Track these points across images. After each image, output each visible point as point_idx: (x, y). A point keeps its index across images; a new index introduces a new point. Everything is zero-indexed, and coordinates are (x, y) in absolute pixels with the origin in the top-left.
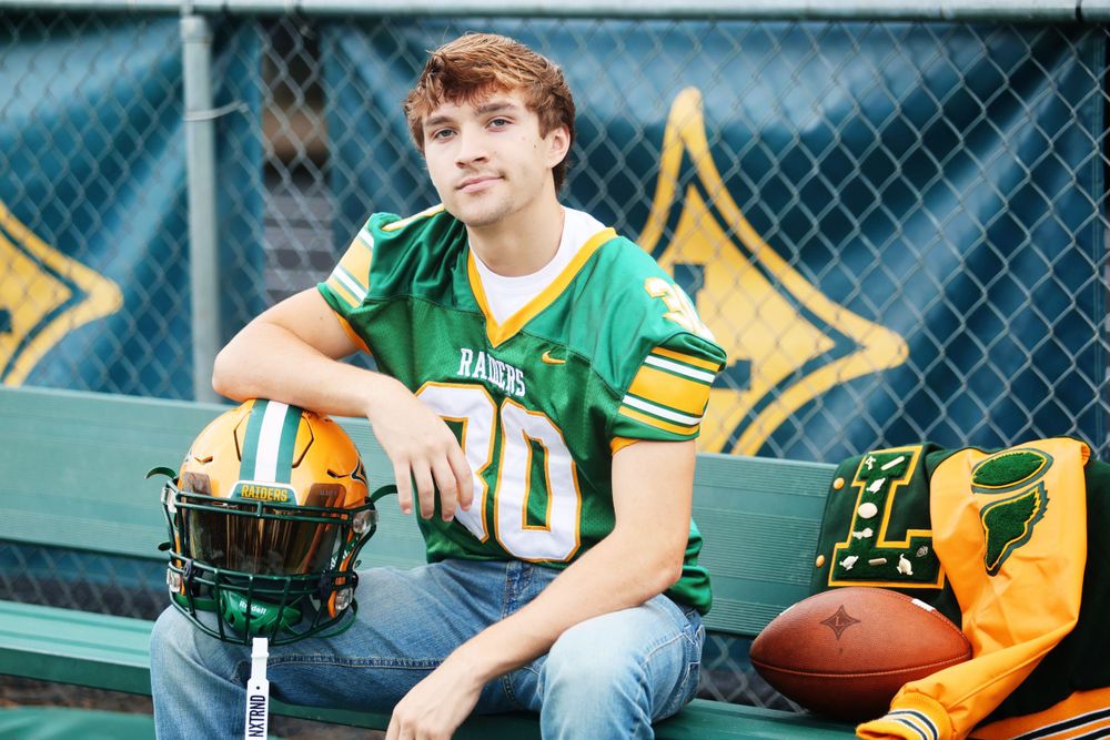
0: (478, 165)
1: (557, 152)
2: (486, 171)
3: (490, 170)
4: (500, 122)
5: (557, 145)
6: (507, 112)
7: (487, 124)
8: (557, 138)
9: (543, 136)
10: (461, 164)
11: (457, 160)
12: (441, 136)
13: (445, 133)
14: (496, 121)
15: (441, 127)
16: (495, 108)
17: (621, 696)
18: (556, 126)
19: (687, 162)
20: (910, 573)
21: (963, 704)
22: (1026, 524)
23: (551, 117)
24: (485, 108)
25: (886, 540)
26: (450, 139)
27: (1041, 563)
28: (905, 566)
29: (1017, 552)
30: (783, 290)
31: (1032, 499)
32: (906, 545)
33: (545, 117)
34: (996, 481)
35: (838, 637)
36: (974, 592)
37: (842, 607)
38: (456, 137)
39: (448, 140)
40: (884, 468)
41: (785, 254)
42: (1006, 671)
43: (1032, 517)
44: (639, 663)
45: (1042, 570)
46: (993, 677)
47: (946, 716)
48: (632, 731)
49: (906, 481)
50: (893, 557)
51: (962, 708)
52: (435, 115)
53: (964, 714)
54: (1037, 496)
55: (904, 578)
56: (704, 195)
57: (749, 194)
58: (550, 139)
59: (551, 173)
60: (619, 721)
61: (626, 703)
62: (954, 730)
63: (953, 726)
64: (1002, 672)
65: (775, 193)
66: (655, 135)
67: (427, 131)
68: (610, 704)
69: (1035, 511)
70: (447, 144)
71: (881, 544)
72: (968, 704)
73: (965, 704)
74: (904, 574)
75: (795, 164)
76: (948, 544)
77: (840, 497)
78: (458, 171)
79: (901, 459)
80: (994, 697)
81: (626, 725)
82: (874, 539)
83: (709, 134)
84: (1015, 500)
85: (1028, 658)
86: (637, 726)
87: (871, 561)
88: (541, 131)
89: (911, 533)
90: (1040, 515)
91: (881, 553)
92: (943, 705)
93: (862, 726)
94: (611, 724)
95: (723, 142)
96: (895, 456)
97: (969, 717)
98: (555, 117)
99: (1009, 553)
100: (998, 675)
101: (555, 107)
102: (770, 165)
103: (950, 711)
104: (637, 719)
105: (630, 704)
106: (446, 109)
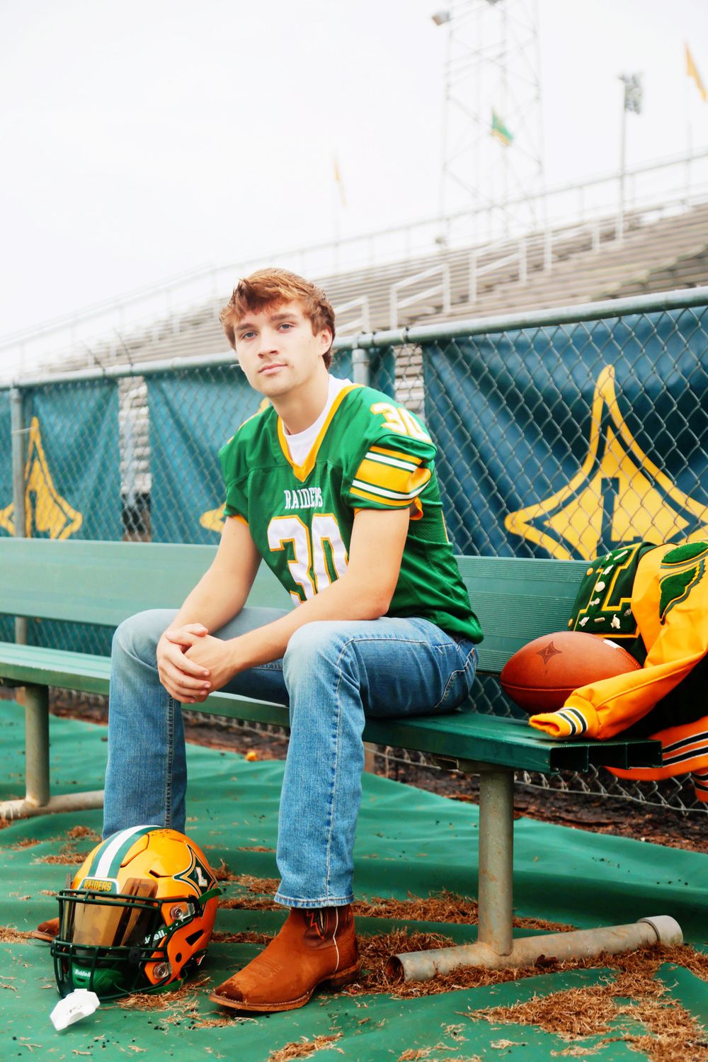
0: (272, 356)
1: (325, 345)
2: (276, 360)
3: (279, 360)
4: (286, 326)
5: (324, 341)
6: (291, 319)
7: (278, 328)
8: (324, 336)
9: (315, 335)
10: (261, 356)
11: (258, 352)
12: (246, 337)
13: (250, 335)
14: (283, 325)
15: (247, 331)
16: (283, 317)
17: (323, 659)
18: (323, 328)
19: (605, 409)
20: (618, 627)
21: (605, 705)
22: (686, 587)
23: (319, 322)
24: (276, 317)
25: (608, 605)
26: (253, 339)
27: (691, 613)
28: (616, 622)
29: (678, 606)
30: (657, 486)
31: (694, 571)
32: (618, 608)
33: (316, 322)
34: (674, 560)
35: (545, 663)
36: (655, 636)
37: (552, 643)
38: (257, 337)
39: (251, 340)
40: (615, 559)
41: (657, 463)
42: (644, 682)
43: (691, 583)
44: (344, 642)
45: (691, 619)
46: (632, 687)
47: (594, 712)
48: (335, 685)
49: (625, 567)
50: (609, 617)
51: (605, 708)
52: (244, 322)
53: (605, 712)
54: (698, 569)
55: (615, 631)
56: (615, 430)
57: (639, 427)
58: (319, 336)
59: (322, 359)
60: (322, 675)
61: (327, 664)
62: (600, 724)
63: (599, 721)
64: (640, 684)
65: (652, 425)
66: (588, 396)
67: (237, 334)
68: (315, 664)
69: (694, 579)
70: (251, 342)
71: (605, 608)
72: (610, 705)
73: (607, 704)
74: (615, 627)
75: (664, 405)
76: (639, 605)
77: (588, 580)
78: (259, 360)
79: (626, 552)
80: (633, 702)
81: (329, 680)
82: (600, 605)
83: (617, 391)
84: (682, 572)
85: (661, 675)
86: (338, 681)
87: (596, 620)
88: (313, 331)
89: (623, 600)
90: (697, 582)
91: (603, 615)
92: (593, 705)
93: (534, 717)
94: (316, 678)
95: (624, 395)
96: (623, 551)
97: (610, 714)
98: (322, 321)
99: (670, 609)
100: (636, 685)
101: (321, 315)
102: (650, 407)
103: (599, 709)
104: (337, 676)
105: (331, 665)
106: (250, 318)
